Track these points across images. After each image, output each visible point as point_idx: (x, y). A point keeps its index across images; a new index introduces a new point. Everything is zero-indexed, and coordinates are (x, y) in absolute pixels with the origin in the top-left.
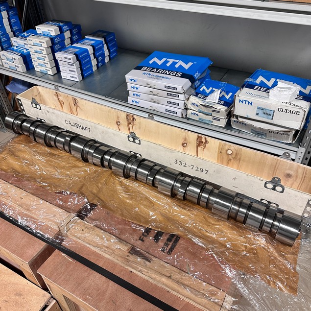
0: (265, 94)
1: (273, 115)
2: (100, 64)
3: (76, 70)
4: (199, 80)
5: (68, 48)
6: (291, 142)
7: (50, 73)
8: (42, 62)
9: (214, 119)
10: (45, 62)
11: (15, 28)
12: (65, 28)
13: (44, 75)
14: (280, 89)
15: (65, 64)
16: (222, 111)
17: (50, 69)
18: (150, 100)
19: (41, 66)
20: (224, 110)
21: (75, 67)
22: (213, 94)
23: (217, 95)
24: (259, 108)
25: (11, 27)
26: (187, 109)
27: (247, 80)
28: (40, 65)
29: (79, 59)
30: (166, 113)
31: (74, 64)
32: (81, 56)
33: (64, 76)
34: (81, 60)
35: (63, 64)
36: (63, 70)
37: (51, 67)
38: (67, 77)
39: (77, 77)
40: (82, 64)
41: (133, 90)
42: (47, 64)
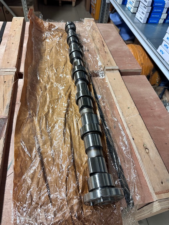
3: (145, 13)
7: (132, 11)
13: (128, 10)
17: (133, 7)
19: (130, 3)
21: (146, 10)
31: (147, 8)
32: (156, 4)
33: (138, 15)
34: (154, 7)
35: (141, 6)
36: (139, 11)
37: (134, 6)
38: (138, 17)
39: (143, 18)
40: (153, 12)
41: (167, 40)
42: (134, 2)
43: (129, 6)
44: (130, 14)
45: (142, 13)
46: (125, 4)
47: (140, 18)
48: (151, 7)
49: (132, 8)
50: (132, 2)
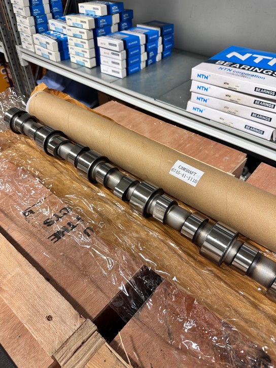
2: (150, 61)
7: (88, 64)
8: (79, 50)
10: (83, 49)
11: (55, 9)
13: (80, 66)
15: (108, 54)
19: (78, 55)
21: (120, 58)
25: (51, 7)
30: (245, 130)
31: (120, 54)
32: (129, 44)
33: (105, 69)
34: (129, 50)
35: (105, 53)
36: (104, 61)
37: (90, 56)
38: (107, 71)
39: (120, 71)
40: (129, 56)
41: (199, 91)
42: (86, 52)
43: (78, 60)
44: (88, 70)
45: (113, 63)
46: (66, 58)
47: (114, 71)
48: (125, 51)
49: (87, 61)
50: (81, 52)
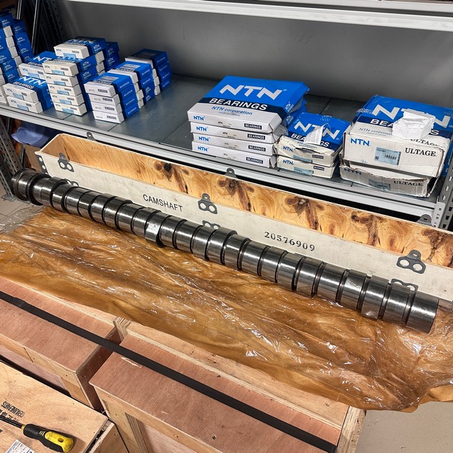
0: (386, 130)
1: (399, 158)
2: (148, 98)
4: (291, 114)
5: (101, 76)
6: (424, 195)
7: (78, 112)
8: (65, 97)
9: (316, 167)
10: (69, 97)
11: (23, 50)
12: (97, 47)
13: (68, 115)
14: (407, 122)
15: (99, 100)
16: (327, 156)
17: (76, 107)
18: (224, 145)
20: (329, 154)
21: (113, 103)
22: (313, 133)
23: (318, 133)
24: (379, 149)
25: (18, 49)
26: (276, 156)
27: (360, 111)
28: (63, 102)
29: (119, 91)
30: (248, 162)
31: (112, 99)
32: (121, 87)
34: (122, 93)
35: (95, 99)
36: (96, 108)
37: (79, 103)
38: (101, 117)
39: (116, 116)
40: (123, 98)
41: (199, 131)
42: (73, 99)
43: (65, 108)
44: (78, 119)
46: (48, 107)
47: (109, 117)
48: (117, 95)
50: (67, 100)
